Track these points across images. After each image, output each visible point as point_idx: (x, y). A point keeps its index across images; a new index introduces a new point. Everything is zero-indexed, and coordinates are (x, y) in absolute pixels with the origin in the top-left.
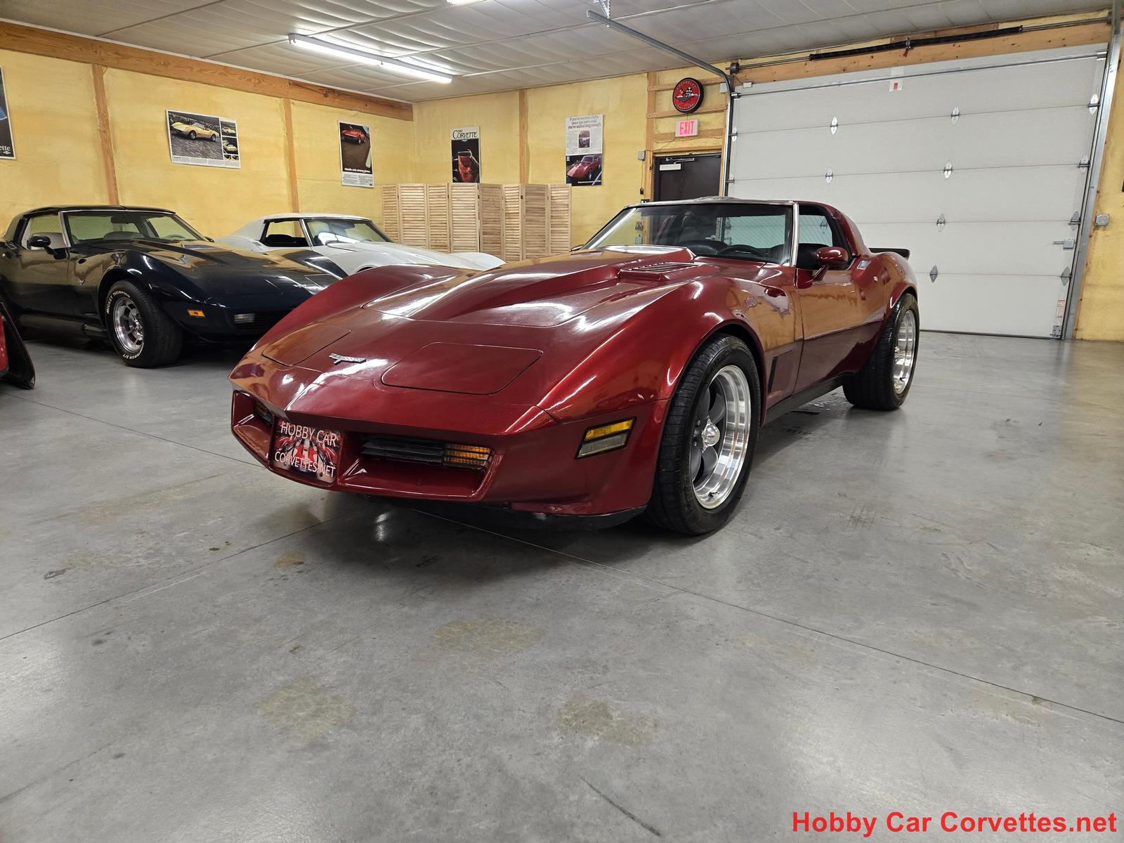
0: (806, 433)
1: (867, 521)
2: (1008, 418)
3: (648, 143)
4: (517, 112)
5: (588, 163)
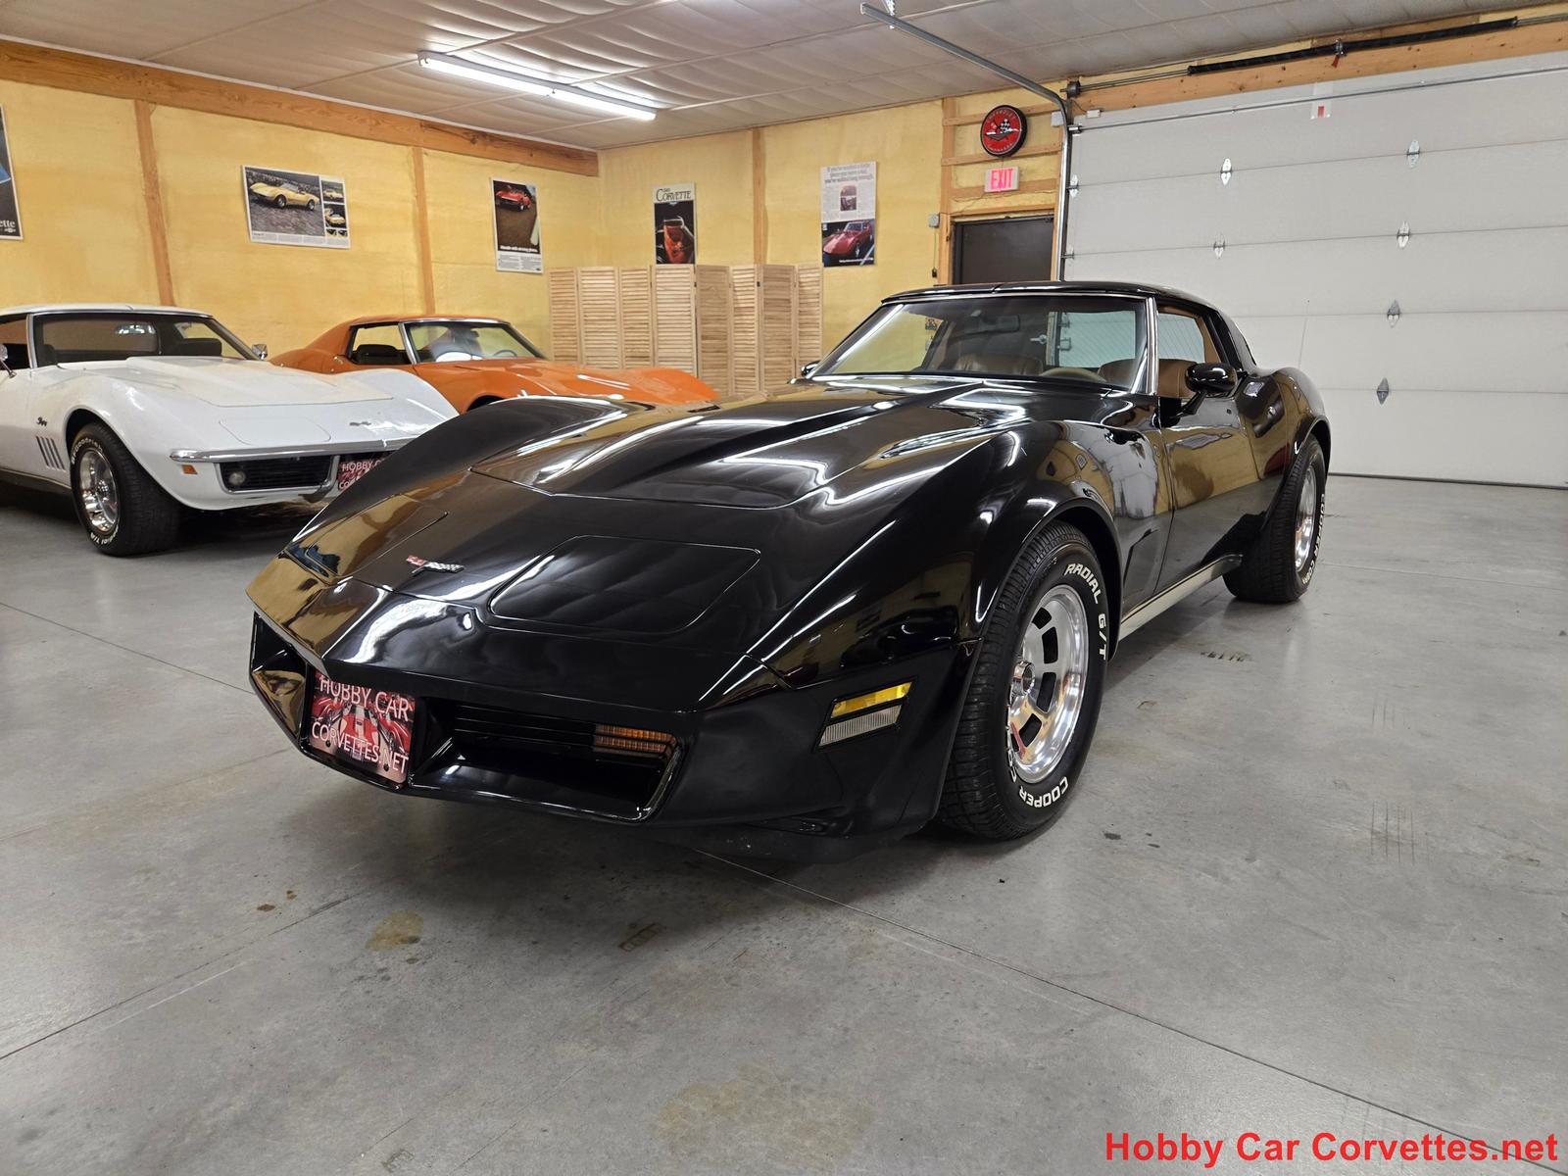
3: (944, 202)
4: (750, 161)
5: (854, 234)
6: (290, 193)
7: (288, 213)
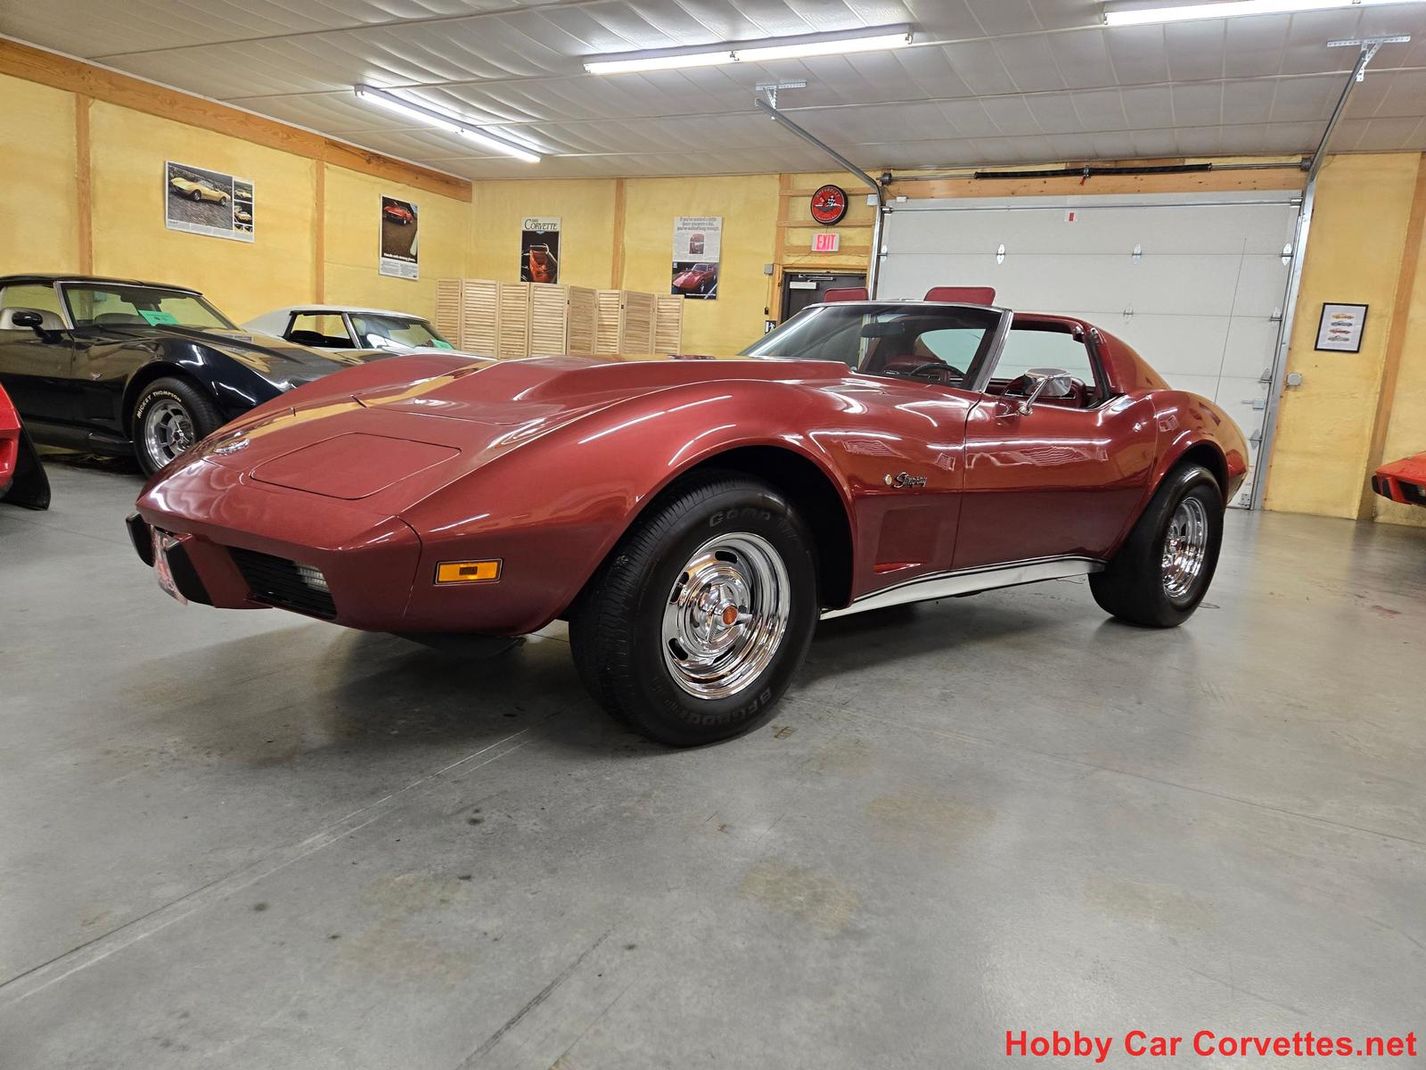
3: (778, 256)
4: (613, 205)
5: (701, 273)
6: (206, 189)
7: (202, 206)
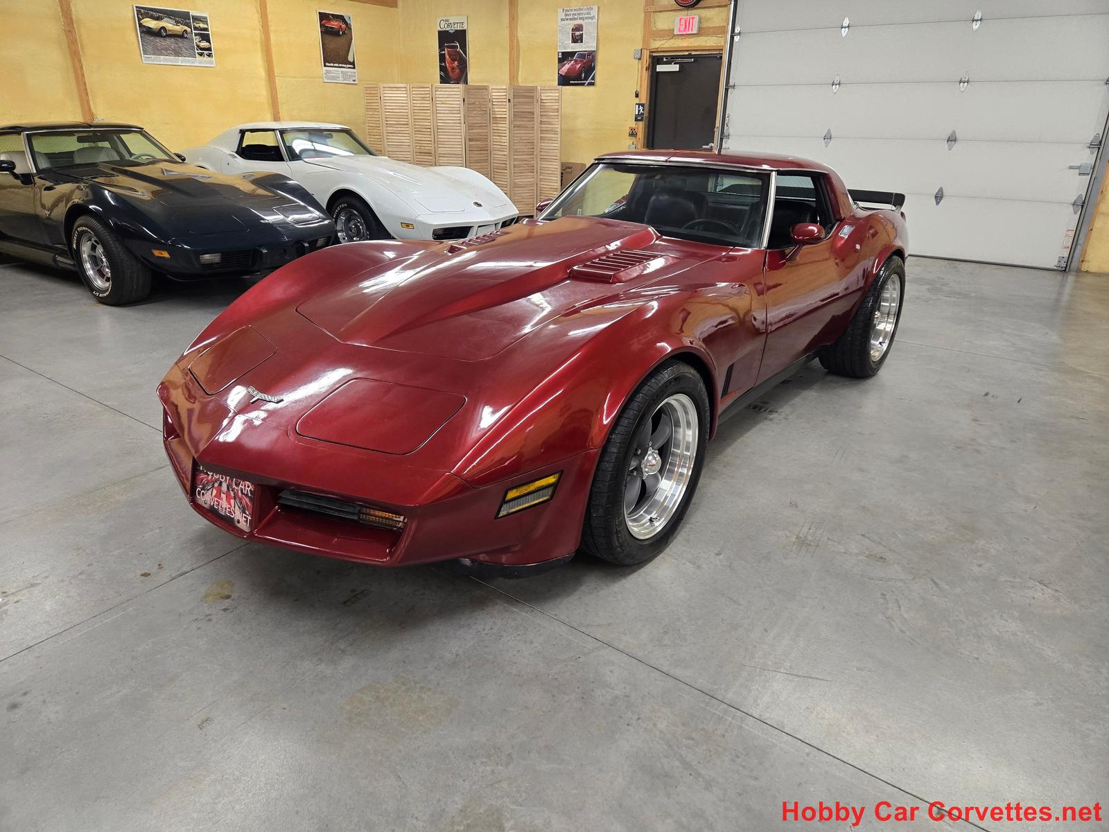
0: (771, 412)
1: (812, 544)
2: (986, 391)
3: (645, 41)
4: (507, 1)
5: (581, 61)
6: (169, 25)
7: (169, 41)
